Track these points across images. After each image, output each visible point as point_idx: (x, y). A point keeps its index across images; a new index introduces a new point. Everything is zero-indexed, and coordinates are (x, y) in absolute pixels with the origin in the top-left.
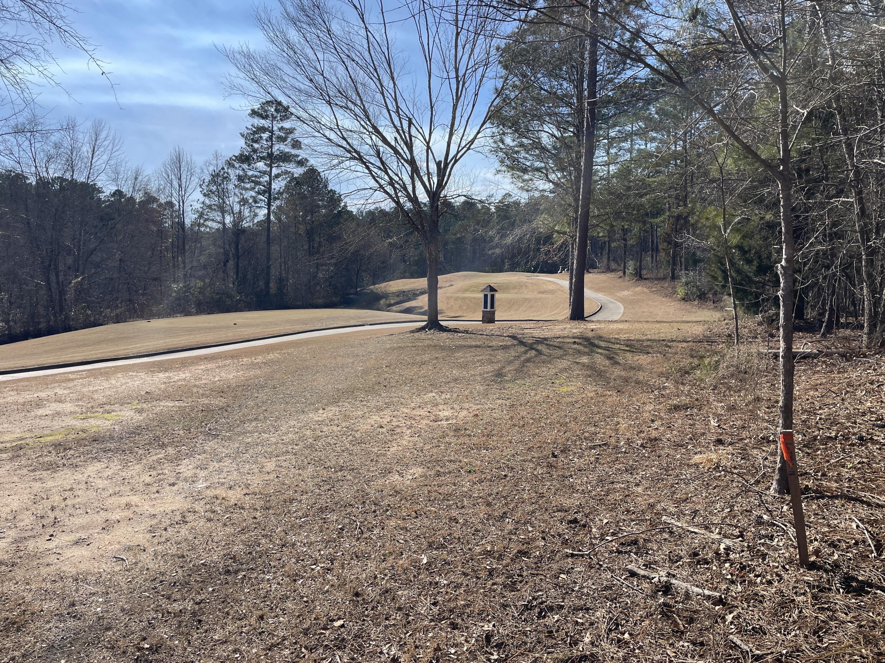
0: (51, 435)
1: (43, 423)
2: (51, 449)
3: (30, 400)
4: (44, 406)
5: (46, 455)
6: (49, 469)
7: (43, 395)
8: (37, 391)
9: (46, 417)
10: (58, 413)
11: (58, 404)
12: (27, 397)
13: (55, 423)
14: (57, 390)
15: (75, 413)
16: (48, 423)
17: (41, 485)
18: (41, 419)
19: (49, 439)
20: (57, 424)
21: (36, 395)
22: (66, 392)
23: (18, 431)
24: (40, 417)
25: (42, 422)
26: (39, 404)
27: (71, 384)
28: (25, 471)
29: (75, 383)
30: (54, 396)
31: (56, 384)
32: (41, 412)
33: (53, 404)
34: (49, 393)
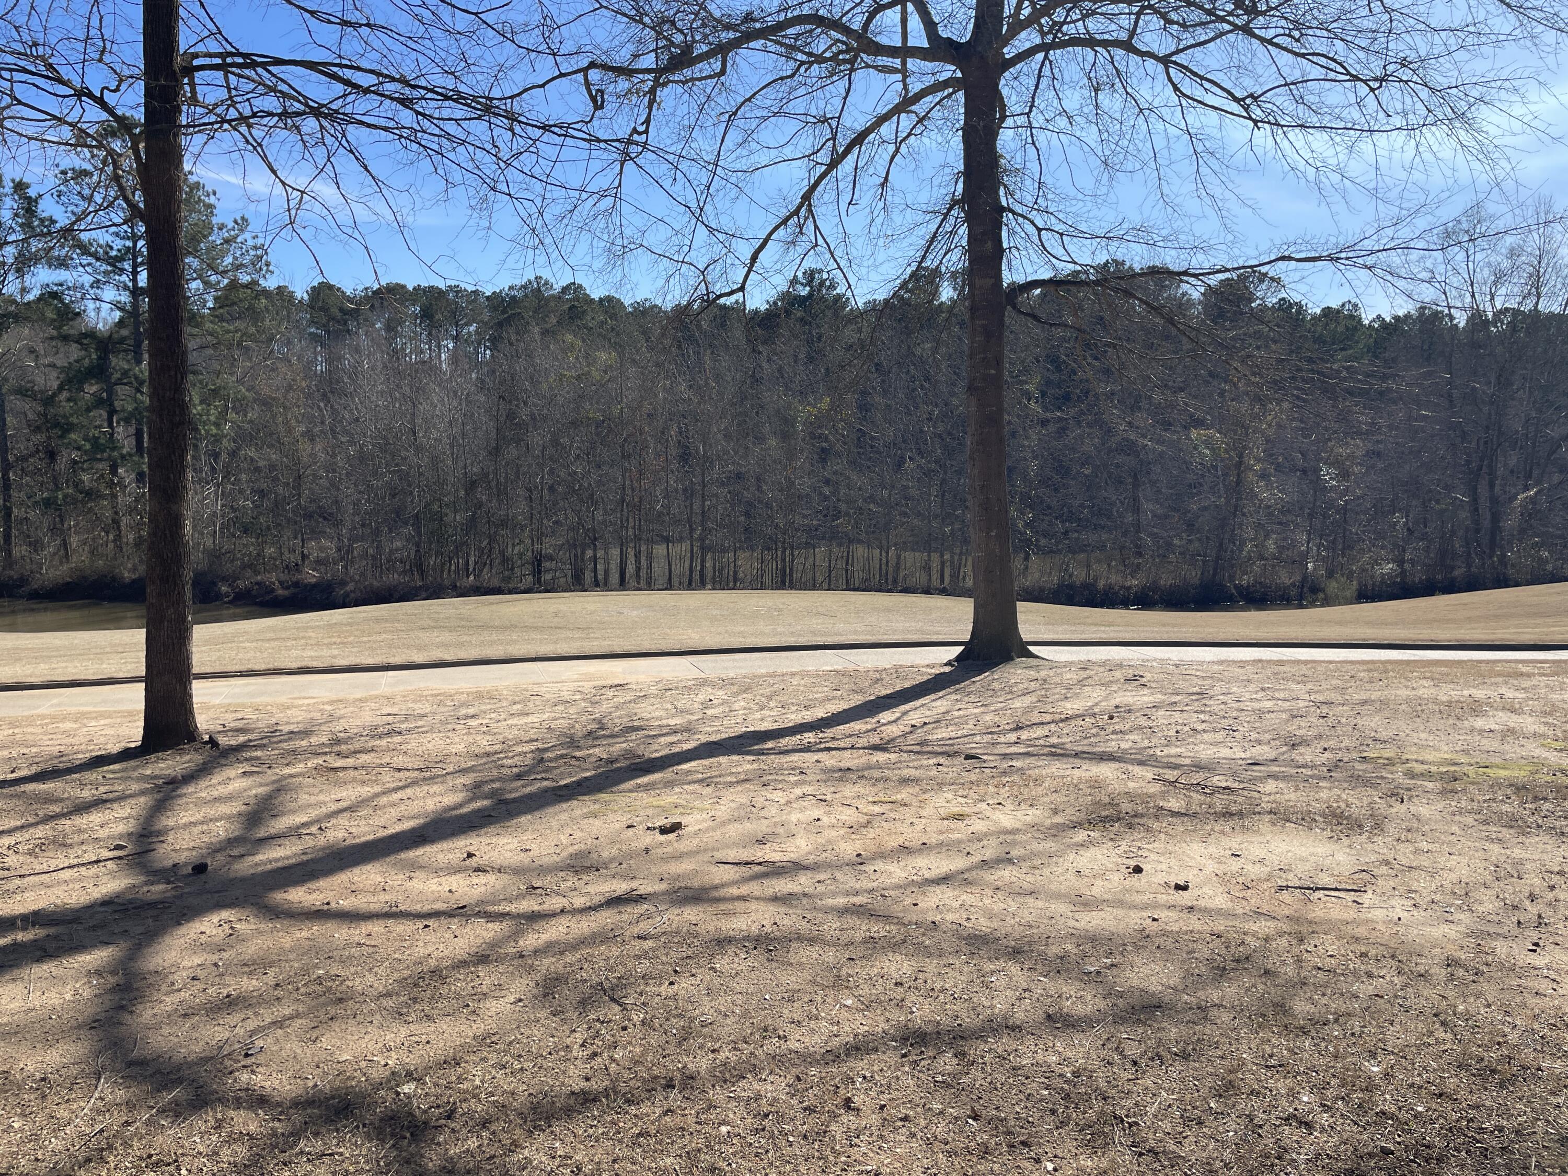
0: (1505, 768)
1: (1487, 744)
2: (1509, 792)
3: (1456, 698)
4: (1484, 714)
5: (1502, 801)
6: (1512, 827)
7: (1479, 694)
8: (1467, 685)
9: (1491, 734)
10: (1512, 731)
11: (1509, 714)
12: (1452, 693)
13: (1507, 747)
14: (1503, 690)
15: (1544, 736)
16: (1495, 745)
17: (1503, 851)
18: (1483, 737)
19: (1503, 773)
20: (1512, 750)
21: (1466, 693)
22: (1517, 694)
23: (1446, 748)
24: (1481, 732)
25: (1484, 741)
26: (1476, 708)
27: (1527, 683)
28: (1470, 820)
29: (1534, 681)
30: (1498, 700)
31: (1500, 679)
32: (1480, 723)
33: (1500, 714)
34: (1489, 693)
